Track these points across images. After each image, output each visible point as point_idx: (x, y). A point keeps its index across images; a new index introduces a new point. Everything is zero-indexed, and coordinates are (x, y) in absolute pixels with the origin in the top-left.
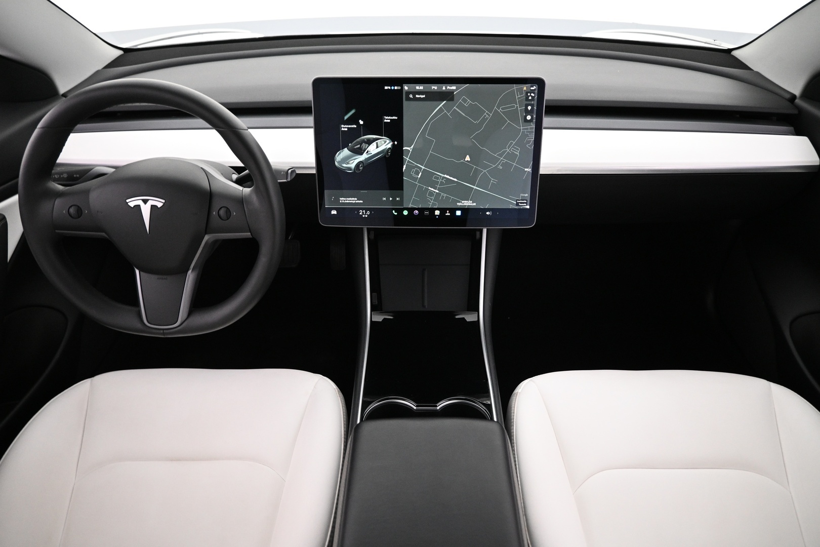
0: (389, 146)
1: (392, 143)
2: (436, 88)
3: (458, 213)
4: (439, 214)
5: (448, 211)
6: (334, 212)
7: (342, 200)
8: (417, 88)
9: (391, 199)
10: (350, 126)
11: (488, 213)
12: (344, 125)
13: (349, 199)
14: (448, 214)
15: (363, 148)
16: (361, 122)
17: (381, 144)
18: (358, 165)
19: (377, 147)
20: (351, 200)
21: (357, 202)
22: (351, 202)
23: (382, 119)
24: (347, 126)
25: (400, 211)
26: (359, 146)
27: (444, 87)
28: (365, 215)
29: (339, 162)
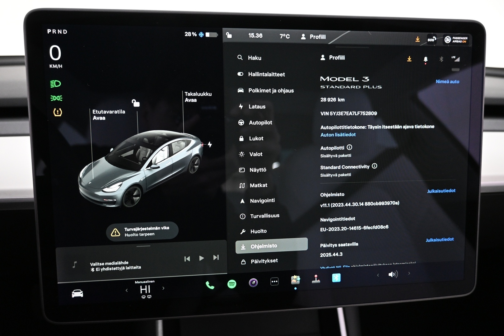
0: (196, 151)
1: (200, 146)
2: (288, 36)
3: (336, 278)
4: (298, 282)
5: (316, 276)
6: (77, 294)
7: (95, 267)
8: (252, 35)
9: (201, 258)
10: (111, 112)
11: (391, 274)
12: (99, 110)
13: (110, 264)
14: (316, 281)
15: (141, 157)
16: (137, 104)
17: (178, 148)
18: (129, 193)
19: (171, 154)
20: (115, 266)
21: (128, 268)
22: (115, 269)
23: (180, 98)
24: (105, 112)
25: (221, 282)
26: (131, 152)
27: (303, 35)
28: (146, 295)
29: (86, 187)
